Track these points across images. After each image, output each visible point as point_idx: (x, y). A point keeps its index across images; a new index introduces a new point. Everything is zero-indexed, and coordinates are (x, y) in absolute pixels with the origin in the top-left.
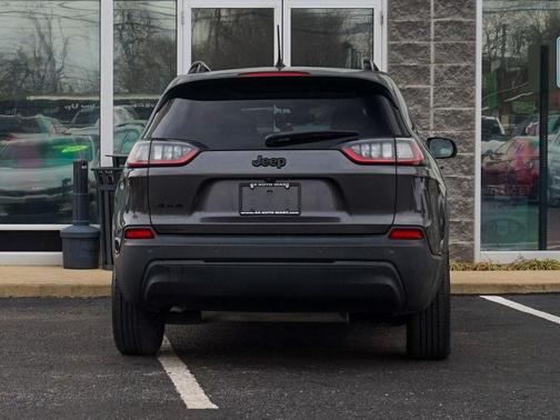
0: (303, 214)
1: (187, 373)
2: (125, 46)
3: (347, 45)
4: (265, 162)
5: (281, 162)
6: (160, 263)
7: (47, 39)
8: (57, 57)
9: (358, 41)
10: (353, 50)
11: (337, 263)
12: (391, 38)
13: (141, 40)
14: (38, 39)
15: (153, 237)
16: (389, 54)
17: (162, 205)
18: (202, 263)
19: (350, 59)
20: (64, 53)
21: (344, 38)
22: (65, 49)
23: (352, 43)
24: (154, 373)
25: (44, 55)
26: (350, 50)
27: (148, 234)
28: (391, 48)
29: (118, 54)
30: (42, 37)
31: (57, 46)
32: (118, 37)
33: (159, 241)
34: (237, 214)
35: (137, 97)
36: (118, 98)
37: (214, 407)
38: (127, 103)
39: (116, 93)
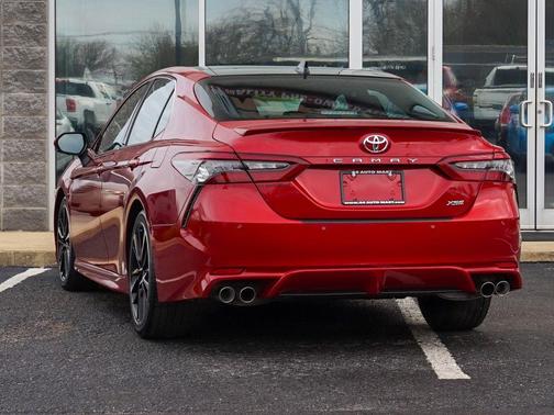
2: (374, 7)
8: (304, 17)
24: (404, 342)
25: (291, 16)
29: (368, 15)
35: (386, 59)
36: (367, 60)
37: (467, 377)
38: (376, 64)
39: (365, 54)
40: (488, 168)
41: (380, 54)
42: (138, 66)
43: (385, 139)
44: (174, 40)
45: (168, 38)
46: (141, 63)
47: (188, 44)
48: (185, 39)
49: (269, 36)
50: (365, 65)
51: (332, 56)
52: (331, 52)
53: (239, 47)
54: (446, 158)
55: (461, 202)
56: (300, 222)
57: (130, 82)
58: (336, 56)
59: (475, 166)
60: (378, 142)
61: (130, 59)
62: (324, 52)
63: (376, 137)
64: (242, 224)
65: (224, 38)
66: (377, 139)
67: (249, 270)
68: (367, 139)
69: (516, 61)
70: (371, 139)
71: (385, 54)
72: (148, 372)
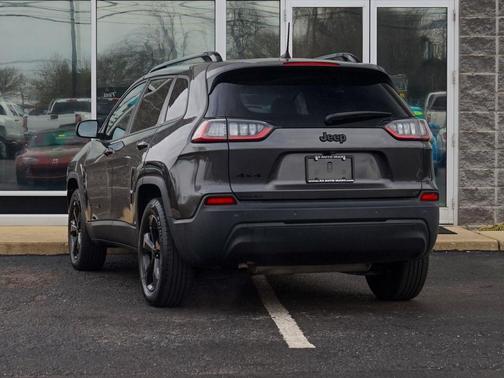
0: (357, 181)
1: (289, 317)
2: (236, 40)
3: (425, 39)
4: (331, 138)
5: (341, 138)
6: (245, 225)
7: (170, 35)
8: (178, 49)
9: (434, 35)
10: (430, 43)
11: (388, 222)
12: (462, 32)
13: (250, 35)
14: (162, 33)
15: (235, 203)
16: (460, 47)
17: (242, 175)
18: (282, 224)
19: (427, 50)
20: (184, 46)
21: (422, 33)
22: (184, 42)
23: (428, 36)
24: (261, 318)
25: (167, 47)
26: (427, 43)
27: (231, 201)
28: (462, 41)
29: (231, 46)
30: (166, 32)
31: (179, 39)
32: (231, 32)
33: (241, 206)
34: (304, 182)
37: (312, 346)
42: (41, 89)
44: (70, 67)
45: (66, 66)
46: (44, 86)
47: (82, 70)
48: (80, 66)
49: (149, 64)
53: (124, 72)
57: (34, 102)
61: (35, 83)
65: (111, 66)
72: (50, 341)
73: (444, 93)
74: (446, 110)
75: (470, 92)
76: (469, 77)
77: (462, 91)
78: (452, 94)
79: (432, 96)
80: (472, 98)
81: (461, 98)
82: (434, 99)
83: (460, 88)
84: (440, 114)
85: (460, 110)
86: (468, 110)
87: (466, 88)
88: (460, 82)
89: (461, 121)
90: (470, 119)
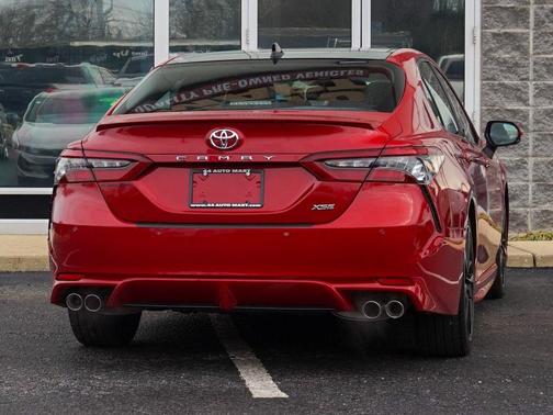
35: (195, 43)
36: (174, 44)
37: (284, 395)
38: (184, 49)
39: (172, 38)
40: (372, 166)
41: (189, 37)
43: (235, 134)
49: (66, 17)
50: (172, 49)
51: (134, 40)
52: (133, 36)
54: (311, 155)
55: (331, 206)
56: (134, 226)
58: (140, 39)
59: (356, 163)
60: (226, 137)
62: (127, 36)
63: (224, 131)
64: (79, 227)
66: (225, 134)
67: (87, 276)
68: (214, 134)
69: (340, 45)
70: (219, 134)
71: (195, 38)
73: (461, 56)
74: (463, 79)
75: (496, 55)
76: (495, 35)
77: (484, 53)
78: (472, 57)
79: (445, 61)
80: (499, 63)
81: (484, 63)
82: (447, 65)
83: (482, 48)
84: (456, 85)
85: (482, 80)
86: (493, 79)
87: (491, 50)
88: (482, 41)
89: (483, 94)
90: (496, 91)
